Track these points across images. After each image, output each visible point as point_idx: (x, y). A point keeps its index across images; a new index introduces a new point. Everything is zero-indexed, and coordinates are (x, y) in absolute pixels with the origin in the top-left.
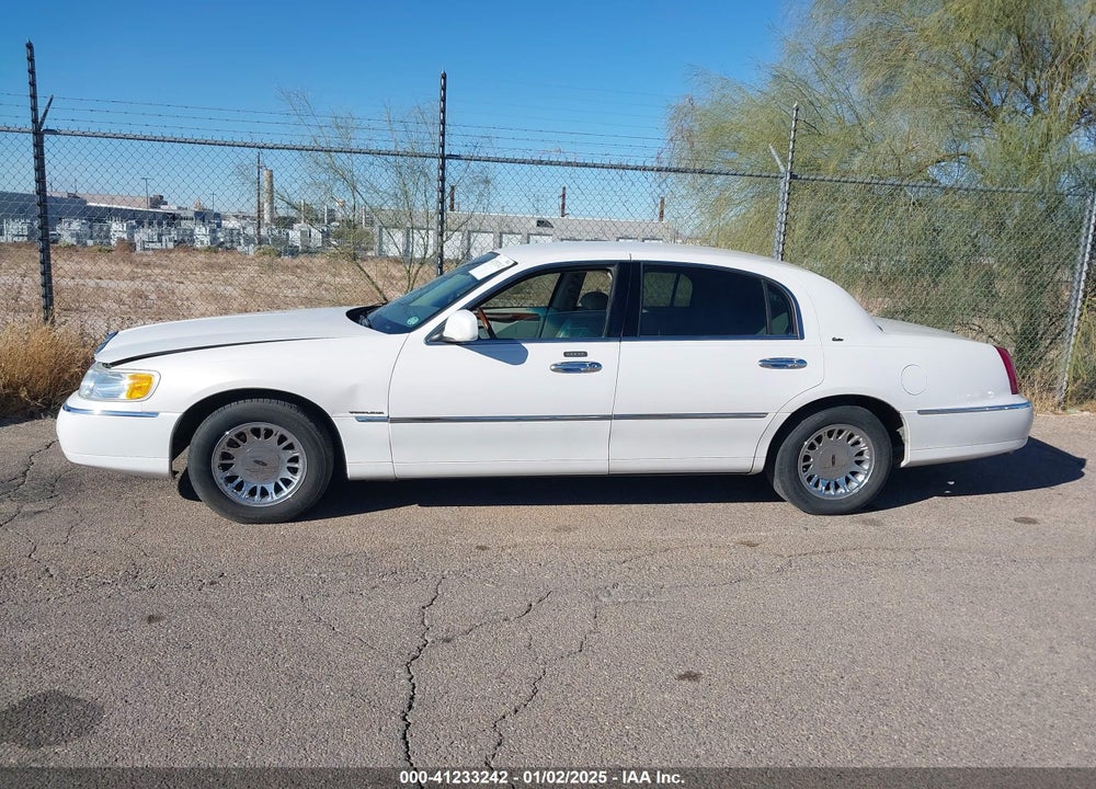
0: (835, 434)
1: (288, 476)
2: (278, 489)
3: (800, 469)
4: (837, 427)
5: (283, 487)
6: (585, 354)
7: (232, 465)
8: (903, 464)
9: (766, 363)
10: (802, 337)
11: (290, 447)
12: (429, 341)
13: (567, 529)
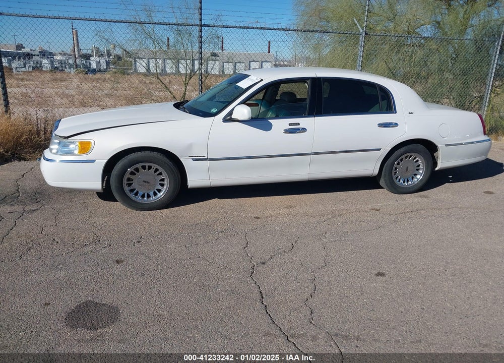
0: (409, 157)
1: (160, 187)
2: (155, 194)
3: (393, 174)
4: (409, 154)
5: (158, 193)
6: (299, 124)
7: (133, 183)
8: (437, 169)
9: (381, 125)
10: (396, 113)
11: (160, 174)
12: (225, 120)
13: (291, 207)
